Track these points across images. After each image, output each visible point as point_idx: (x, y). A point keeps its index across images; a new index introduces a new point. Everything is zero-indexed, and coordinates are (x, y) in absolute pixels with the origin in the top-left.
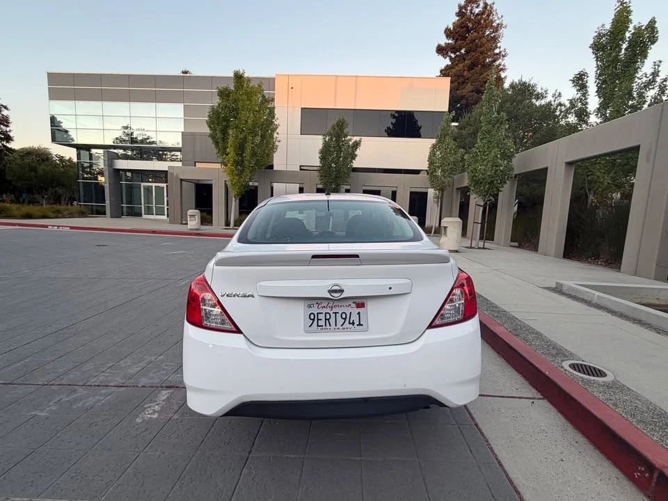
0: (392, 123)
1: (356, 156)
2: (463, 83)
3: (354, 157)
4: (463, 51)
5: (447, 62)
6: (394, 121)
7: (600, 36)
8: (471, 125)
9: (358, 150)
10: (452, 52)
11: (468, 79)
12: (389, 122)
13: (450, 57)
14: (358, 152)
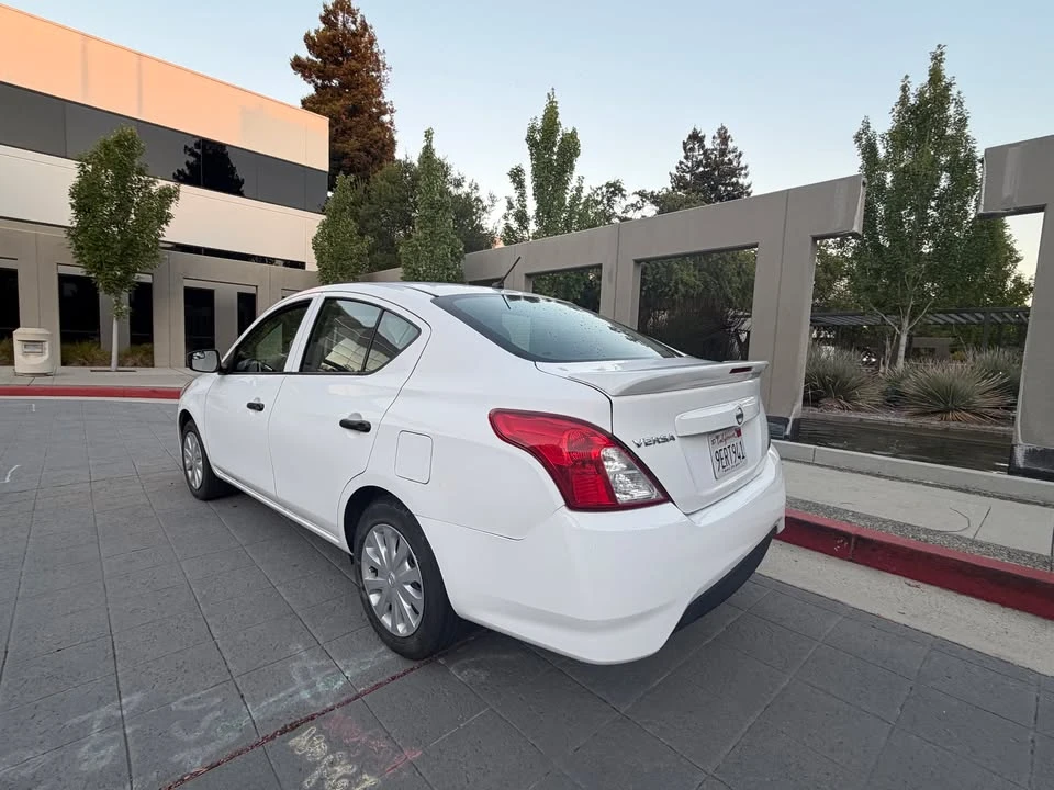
0: (187, 163)
1: (169, 216)
2: (344, 132)
3: (165, 218)
4: (335, 82)
5: (309, 90)
6: (192, 160)
7: (532, 130)
8: (372, 204)
9: (173, 205)
10: (318, 77)
11: (350, 129)
12: (182, 161)
13: (316, 85)
14: (173, 209)
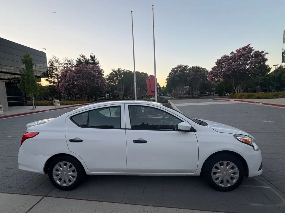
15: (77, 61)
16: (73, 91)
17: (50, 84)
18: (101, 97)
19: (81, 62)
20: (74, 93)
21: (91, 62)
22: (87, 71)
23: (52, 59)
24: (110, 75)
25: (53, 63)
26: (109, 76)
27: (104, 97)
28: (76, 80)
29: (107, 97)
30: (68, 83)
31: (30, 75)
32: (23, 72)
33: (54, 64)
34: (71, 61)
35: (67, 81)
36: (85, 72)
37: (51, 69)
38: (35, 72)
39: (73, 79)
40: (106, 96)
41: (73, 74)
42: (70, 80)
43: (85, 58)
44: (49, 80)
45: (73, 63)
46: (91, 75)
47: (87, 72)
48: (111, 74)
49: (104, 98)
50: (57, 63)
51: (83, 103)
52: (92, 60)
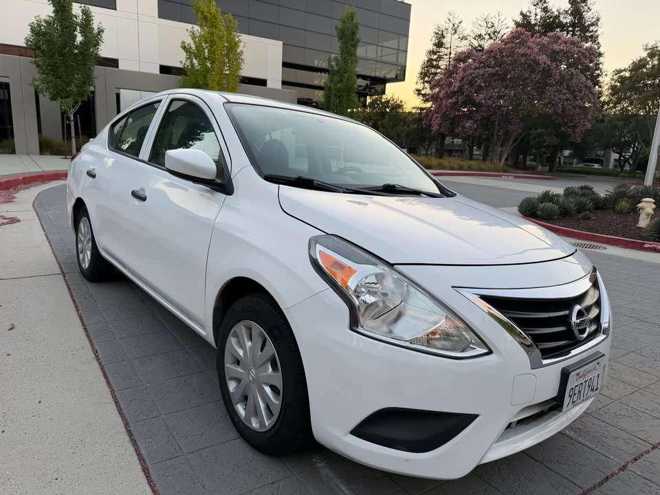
15: (518, 25)
16: (463, 127)
17: (424, 106)
18: (584, 161)
19: (529, 23)
20: (466, 132)
21: (567, 20)
22: (523, 55)
23: (444, 24)
24: (631, 71)
25: (444, 37)
26: (627, 74)
27: (600, 162)
28: (479, 90)
29: (611, 166)
30: (454, 100)
31: (345, 73)
32: (333, 63)
33: (444, 41)
34: (496, 25)
35: (454, 93)
36: (516, 61)
37: (435, 57)
38: (361, 62)
39: (471, 84)
40: (609, 160)
41: (474, 69)
42: (461, 90)
43: (545, 10)
44: (423, 92)
45: (502, 33)
46: (533, 71)
47: (523, 60)
48: (638, 66)
49: (596, 166)
50: (456, 36)
51: (482, 170)
52: (572, 14)
